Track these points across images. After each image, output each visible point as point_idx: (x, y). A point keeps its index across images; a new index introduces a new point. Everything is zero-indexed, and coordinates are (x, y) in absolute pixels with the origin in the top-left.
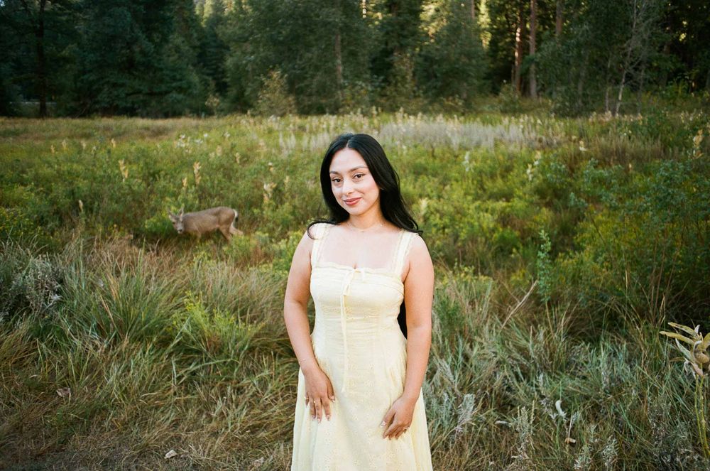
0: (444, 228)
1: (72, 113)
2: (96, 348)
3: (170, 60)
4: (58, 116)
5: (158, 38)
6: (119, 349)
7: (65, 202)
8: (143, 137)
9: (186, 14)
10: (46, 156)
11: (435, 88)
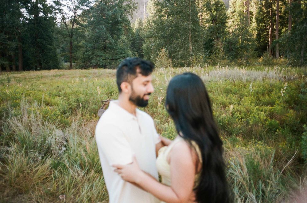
0: (242, 119)
1: (82, 67)
2: (79, 175)
3: (120, 45)
4: (76, 69)
5: (116, 37)
6: (89, 176)
7: (74, 104)
8: (108, 77)
9: (127, 27)
10: (70, 85)
11: (232, 55)
